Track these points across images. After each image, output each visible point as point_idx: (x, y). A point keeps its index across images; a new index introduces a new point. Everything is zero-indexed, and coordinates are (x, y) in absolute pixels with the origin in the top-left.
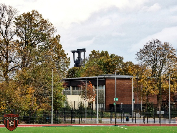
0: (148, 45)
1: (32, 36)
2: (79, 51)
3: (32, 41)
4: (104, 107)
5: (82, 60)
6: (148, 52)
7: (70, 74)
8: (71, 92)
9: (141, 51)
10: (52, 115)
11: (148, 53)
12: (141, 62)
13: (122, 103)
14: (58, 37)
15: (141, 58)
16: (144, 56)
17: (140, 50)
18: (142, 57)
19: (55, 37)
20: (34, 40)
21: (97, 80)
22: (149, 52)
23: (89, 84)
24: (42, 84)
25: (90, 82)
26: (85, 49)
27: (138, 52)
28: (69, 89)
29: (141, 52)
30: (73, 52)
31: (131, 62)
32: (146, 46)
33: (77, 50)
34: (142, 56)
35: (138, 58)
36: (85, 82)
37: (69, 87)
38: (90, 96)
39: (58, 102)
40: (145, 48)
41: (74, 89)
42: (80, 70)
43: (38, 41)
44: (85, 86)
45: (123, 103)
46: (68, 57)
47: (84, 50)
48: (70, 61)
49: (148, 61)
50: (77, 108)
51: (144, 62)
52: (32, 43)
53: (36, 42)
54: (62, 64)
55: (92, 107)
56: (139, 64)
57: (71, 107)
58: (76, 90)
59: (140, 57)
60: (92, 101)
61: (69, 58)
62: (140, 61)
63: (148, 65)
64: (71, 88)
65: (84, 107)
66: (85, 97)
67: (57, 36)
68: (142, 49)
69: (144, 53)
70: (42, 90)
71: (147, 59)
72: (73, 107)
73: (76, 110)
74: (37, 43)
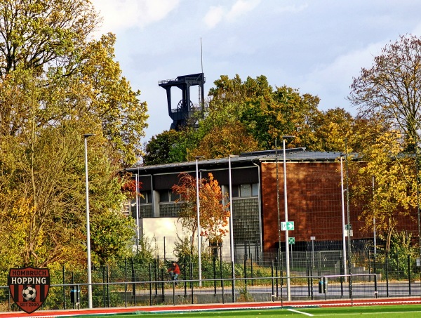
0: (386, 54)
1: (29, 38)
2: (184, 83)
3: (29, 56)
4: (257, 251)
5: (194, 108)
6: (388, 76)
7: (154, 152)
8: (156, 209)
9: (366, 73)
10: (90, 282)
11: (388, 80)
12: (368, 108)
13: (313, 238)
14: (109, 40)
15: (367, 96)
16: (375, 89)
17: (364, 70)
18: (371, 93)
19: (98, 39)
20: (35, 51)
21: (230, 169)
22: (391, 78)
23: (209, 182)
24: (58, 188)
25: (211, 175)
26: (202, 74)
27: (357, 78)
28: (150, 201)
29: (365, 76)
30: (167, 86)
31: (343, 111)
32: (382, 58)
33: (178, 78)
34: (369, 90)
35: (356, 95)
36: (194, 175)
37: (149, 193)
38: (213, 218)
39: (112, 240)
40: (379, 64)
41: (163, 198)
42: (183, 140)
43: (45, 53)
44: (195, 187)
45: (317, 238)
46: (142, 102)
47: (198, 79)
48: (146, 114)
49: (388, 105)
50: (172, 256)
51: (377, 109)
52: (28, 60)
53: (39, 57)
54: (123, 123)
55: (219, 251)
56: (362, 114)
57: (153, 253)
58: (170, 202)
59: (364, 94)
60: (219, 234)
61: (144, 104)
62: (364, 106)
63: (390, 117)
64: (155, 195)
65: (195, 253)
66: (196, 224)
67: (103, 38)
68: (368, 69)
69: (376, 81)
70: (60, 204)
71: (385, 98)
72: (161, 254)
73: (170, 265)
74: (44, 62)
